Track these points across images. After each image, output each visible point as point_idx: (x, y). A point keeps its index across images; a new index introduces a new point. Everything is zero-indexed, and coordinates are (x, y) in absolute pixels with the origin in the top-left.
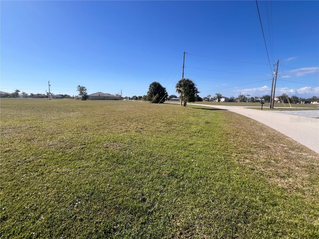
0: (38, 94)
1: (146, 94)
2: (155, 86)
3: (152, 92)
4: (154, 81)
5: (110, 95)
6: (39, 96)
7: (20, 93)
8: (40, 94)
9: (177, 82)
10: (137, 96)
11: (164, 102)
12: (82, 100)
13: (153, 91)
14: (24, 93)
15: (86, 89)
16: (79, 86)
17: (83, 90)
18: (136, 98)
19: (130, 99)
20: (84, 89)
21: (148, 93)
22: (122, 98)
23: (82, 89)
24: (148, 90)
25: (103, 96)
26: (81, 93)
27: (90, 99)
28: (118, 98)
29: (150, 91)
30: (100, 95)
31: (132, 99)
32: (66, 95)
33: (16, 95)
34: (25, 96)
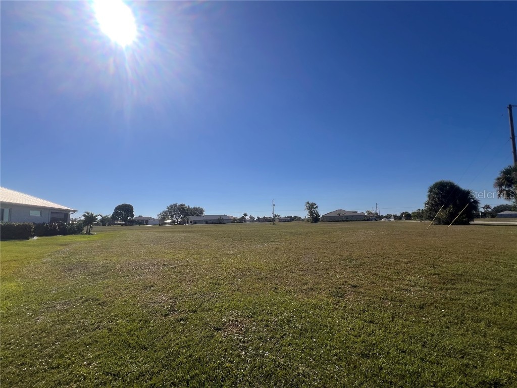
0: (265, 218)
1: (422, 207)
2: (441, 189)
3: (435, 202)
4: (438, 180)
5: (357, 212)
6: (266, 220)
7: (247, 217)
8: (266, 218)
9: (499, 175)
10: (410, 212)
11: (471, 222)
12: (312, 223)
13: (439, 198)
14: (251, 217)
15: (317, 207)
16: (308, 203)
17: (313, 208)
18: (408, 216)
19: (395, 219)
20: (315, 207)
21: (426, 204)
22: (380, 218)
23: (311, 207)
24: (426, 199)
25: (345, 215)
26: (311, 213)
27: (325, 221)
28: (372, 218)
29: (432, 200)
30: (339, 214)
31: (400, 218)
32: (295, 217)
33: (242, 220)
34: (252, 220)
